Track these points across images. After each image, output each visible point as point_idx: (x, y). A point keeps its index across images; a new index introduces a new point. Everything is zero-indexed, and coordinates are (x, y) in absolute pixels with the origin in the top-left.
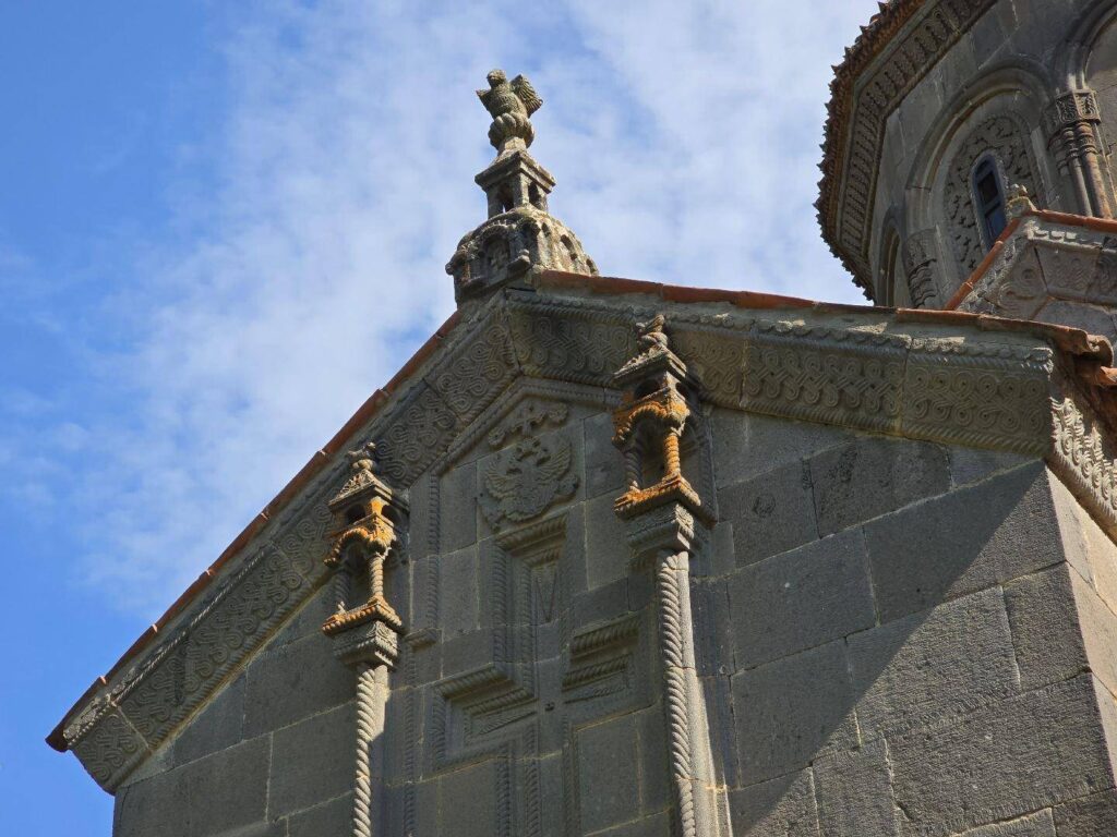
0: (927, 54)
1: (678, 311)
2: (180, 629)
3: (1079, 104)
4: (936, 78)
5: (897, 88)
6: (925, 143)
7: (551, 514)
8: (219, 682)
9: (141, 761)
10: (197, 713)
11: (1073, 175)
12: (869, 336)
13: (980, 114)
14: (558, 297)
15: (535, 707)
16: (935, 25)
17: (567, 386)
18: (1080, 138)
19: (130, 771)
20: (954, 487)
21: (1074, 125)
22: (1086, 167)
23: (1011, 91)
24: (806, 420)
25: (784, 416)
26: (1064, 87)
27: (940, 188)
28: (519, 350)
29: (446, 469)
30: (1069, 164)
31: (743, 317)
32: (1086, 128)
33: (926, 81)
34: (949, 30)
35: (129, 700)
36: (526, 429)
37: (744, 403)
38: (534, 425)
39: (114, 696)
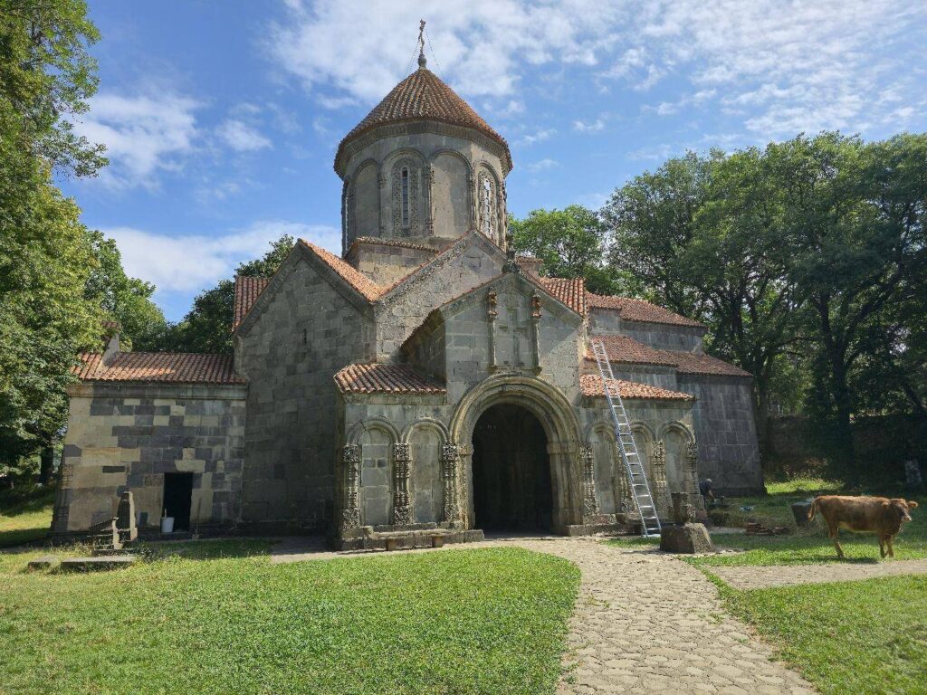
2: (460, 301)
3: (432, 171)
6: (391, 153)
7: (515, 307)
8: (463, 310)
9: (450, 317)
11: (428, 186)
13: (406, 155)
14: (522, 278)
15: (510, 333)
19: (448, 318)
20: (566, 328)
22: (431, 186)
23: (415, 156)
26: (429, 165)
27: (392, 165)
28: (514, 283)
29: (500, 294)
32: (432, 177)
33: (394, 138)
37: (543, 305)
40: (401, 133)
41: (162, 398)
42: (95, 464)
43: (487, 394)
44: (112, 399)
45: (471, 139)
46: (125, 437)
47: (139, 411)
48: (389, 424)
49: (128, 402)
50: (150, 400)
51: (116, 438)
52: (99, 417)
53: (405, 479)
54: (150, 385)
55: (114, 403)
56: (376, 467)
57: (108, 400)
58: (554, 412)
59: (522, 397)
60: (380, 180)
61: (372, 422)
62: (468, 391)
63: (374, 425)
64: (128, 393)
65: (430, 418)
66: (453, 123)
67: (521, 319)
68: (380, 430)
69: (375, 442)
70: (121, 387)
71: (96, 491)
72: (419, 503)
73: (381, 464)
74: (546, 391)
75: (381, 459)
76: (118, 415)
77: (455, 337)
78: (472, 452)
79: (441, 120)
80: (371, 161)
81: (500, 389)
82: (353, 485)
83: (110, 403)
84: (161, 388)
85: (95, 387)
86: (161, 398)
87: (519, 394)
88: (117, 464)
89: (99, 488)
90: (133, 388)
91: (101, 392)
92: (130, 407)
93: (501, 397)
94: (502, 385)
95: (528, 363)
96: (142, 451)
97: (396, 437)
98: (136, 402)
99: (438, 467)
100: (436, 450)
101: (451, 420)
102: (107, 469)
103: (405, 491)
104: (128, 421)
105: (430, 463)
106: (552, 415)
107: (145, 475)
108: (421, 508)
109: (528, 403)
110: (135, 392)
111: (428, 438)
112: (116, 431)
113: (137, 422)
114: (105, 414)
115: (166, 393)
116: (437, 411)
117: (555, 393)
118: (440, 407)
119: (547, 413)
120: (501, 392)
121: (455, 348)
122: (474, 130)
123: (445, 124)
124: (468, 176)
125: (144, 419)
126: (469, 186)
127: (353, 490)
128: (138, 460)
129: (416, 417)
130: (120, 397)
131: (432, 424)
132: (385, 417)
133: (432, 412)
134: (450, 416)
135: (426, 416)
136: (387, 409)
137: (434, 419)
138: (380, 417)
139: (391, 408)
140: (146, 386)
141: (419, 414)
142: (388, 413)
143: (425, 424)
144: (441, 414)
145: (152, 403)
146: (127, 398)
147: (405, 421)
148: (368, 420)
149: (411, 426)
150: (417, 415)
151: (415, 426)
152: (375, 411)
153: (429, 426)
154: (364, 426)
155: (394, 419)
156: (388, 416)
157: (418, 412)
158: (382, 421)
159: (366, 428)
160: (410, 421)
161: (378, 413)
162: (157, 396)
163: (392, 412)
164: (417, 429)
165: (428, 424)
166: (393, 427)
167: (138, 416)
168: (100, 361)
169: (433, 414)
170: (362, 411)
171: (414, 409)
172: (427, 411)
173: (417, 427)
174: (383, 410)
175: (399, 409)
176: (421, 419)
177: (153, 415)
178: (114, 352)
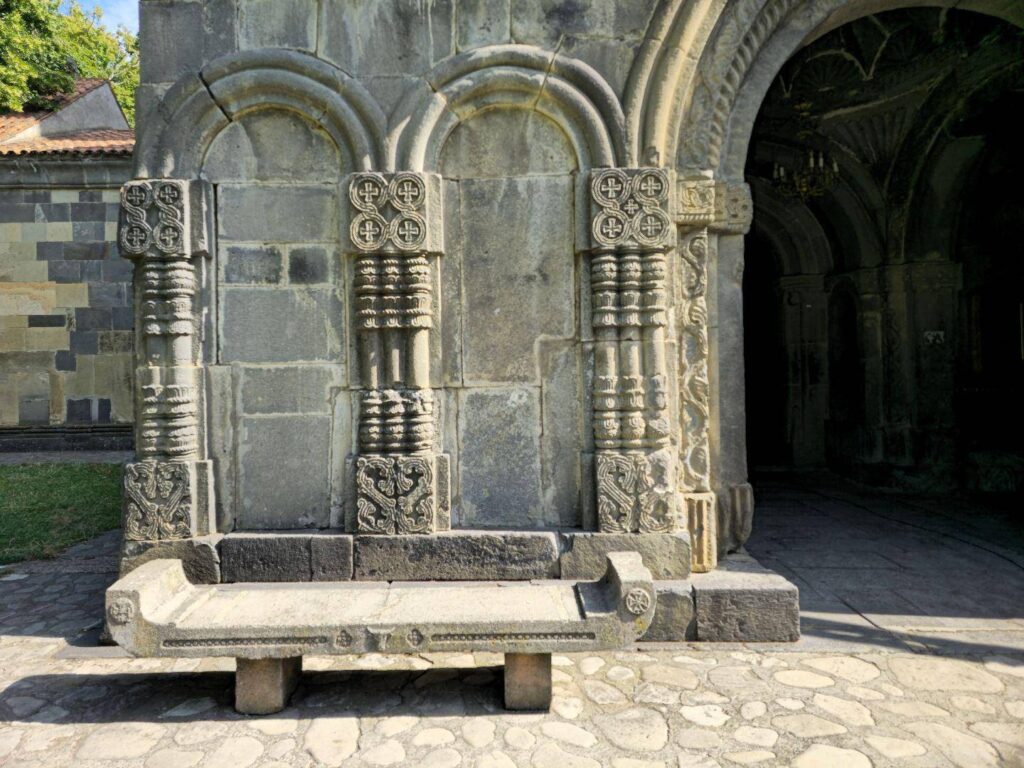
42: (14, 312)
44: (30, 192)
46: (61, 262)
47: (77, 213)
48: (330, 83)
50: (96, 192)
51: (44, 264)
52: (13, 225)
53: (407, 335)
54: (87, 161)
55: (34, 199)
56: (285, 283)
57: (23, 193)
61: (248, 77)
63: (261, 87)
64: (54, 178)
65: (527, 49)
68: (296, 118)
69: (278, 170)
70: (36, 166)
71: (23, 359)
72: (477, 442)
73: (303, 269)
75: (308, 245)
76: (43, 220)
78: (745, 219)
82: (170, 359)
83: (27, 199)
84: (110, 166)
88: (50, 313)
89: (27, 354)
90: (60, 168)
92: (61, 207)
96: (90, 288)
97: (362, 139)
98: (69, 197)
99: (566, 285)
100: (563, 201)
102: (35, 321)
103: (408, 385)
104: (62, 232)
105: (530, 265)
107: (101, 332)
108: (488, 461)
110: (67, 176)
111: (524, 151)
112: (44, 250)
113: (77, 234)
114: (22, 221)
116: (564, 18)
125: (88, 227)
127: (169, 378)
128: (85, 304)
129: (460, 49)
130: (41, 188)
131: (540, 77)
132: (314, 55)
133: (540, 21)
134: (629, 38)
135: (510, 43)
136: (324, 15)
137: (550, 56)
138: (290, 53)
139: (342, 12)
140: (80, 163)
141: (476, 35)
142: (330, 32)
143: (507, 78)
144: (584, 29)
145: (100, 197)
146: (55, 189)
147: (407, 70)
148: (235, 68)
149: (435, 91)
150: (464, 39)
151: (454, 87)
152: (268, 29)
153: (525, 90)
154: (214, 92)
155: (355, 61)
156: (329, 47)
157: (471, 24)
158: (300, 71)
159: (227, 104)
160: (433, 65)
161: (283, 39)
162: (105, 184)
163: (349, 30)
164: (466, 102)
165: (522, 80)
166: (348, 97)
167: (77, 223)
168: (25, 128)
169: (544, 34)
170: (208, 30)
171: (454, 11)
172: (518, 19)
173: (464, 96)
174: (305, 24)
175: (381, 13)
176: (484, 52)
177: (104, 220)
178: (95, 126)
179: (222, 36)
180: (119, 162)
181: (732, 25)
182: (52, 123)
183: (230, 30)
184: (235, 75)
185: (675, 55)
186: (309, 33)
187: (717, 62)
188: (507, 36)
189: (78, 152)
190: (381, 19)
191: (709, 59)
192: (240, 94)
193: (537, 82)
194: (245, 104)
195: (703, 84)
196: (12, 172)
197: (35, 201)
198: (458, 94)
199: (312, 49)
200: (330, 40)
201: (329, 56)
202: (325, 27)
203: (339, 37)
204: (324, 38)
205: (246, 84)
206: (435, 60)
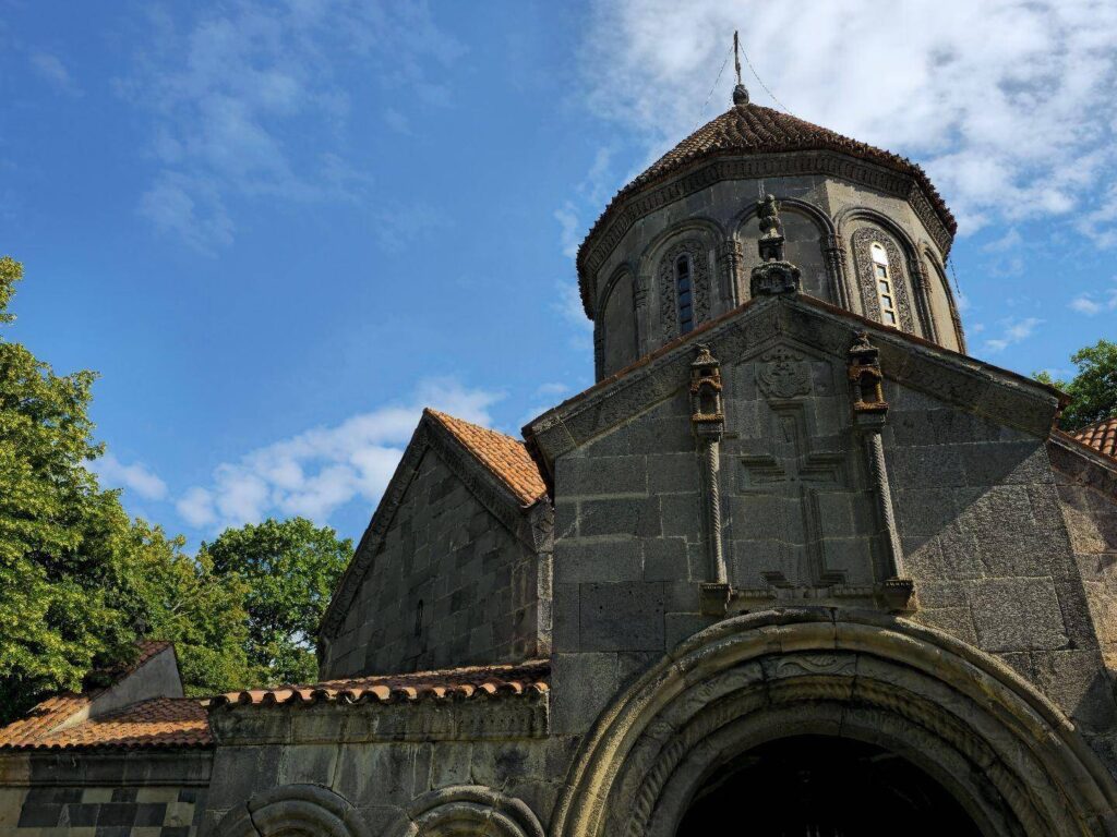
0: (665, 200)
1: (873, 332)
2: (599, 397)
3: (737, 247)
4: (666, 212)
5: (646, 210)
6: (655, 239)
7: (797, 398)
8: (615, 425)
9: (571, 450)
10: (601, 436)
11: (729, 276)
12: (972, 371)
13: (685, 235)
14: (809, 308)
15: (785, 477)
16: (673, 189)
17: (804, 345)
18: (734, 261)
19: (565, 453)
20: (1001, 441)
21: (733, 255)
22: (735, 275)
23: (702, 230)
24: (929, 394)
25: (920, 390)
26: (731, 237)
27: (658, 261)
28: (783, 324)
29: (738, 364)
30: (728, 270)
31: (907, 344)
32: (738, 258)
33: (660, 212)
34: (678, 193)
35: (571, 422)
36: (783, 358)
37: (899, 378)
38: (787, 357)
39: (561, 418)
40: (672, 197)
41: (154, 785)
43: (703, 696)
44: (62, 791)
45: (824, 173)
47: (105, 816)
48: (337, 812)
49: (91, 796)
50: (131, 790)
52: (34, 829)
55: (62, 800)
57: (55, 791)
58: (999, 761)
59: (856, 704)
60: (637, 294)
61: (280, 808)
62: (625, 684)
63: (290, 815)
64: (92, 775)
65: (481, 790)
66: (776, 149)
67: (821, 429)
70: (78, 761)
74: (948, 676)
76: (67, 824)
77: (585, 505)
79: (749, 150)
80: (623, 267)
81: (755, 672)
83: (57, 799)
84: (154, 761)
85: (35, 764)
86: (151, 786)
87: (843, 693)
90: (102, 763)
91: (46, 773)
92: (90, 808)
93: (771, 705)
94: (757, 659)
95: (859, 574)
98: (103, 797)
101: (562, 793)
106: (994, 773)
109: (888, 728)
110: (105, 772)
114: (43, 824)
115: (161, 775)
116: (509, 765)
117: (985, 679)
118: (520, 747)
119: (975, 768)
120: (764, 685)
121: (585, 541)
122: (824, 153)
123: (760, 156)
124: (823, 240)
125: (112, 833)
126: (828, 258)
129: (434, 786)
130: (74, 786)
131: (488, 812)
132: (330, 789)
133: (492, 766)
134: (555, 781)
135: (469, 783)
136: (342, 758)
137: (496, 796)
138: (314, 788)
139: (354, 756)
140: (123, 757)
141: (446, 776)
142: (343, 772)
143: (464, 812)
144: (523, 773)
145: (134, 796)
146: (89, 786)
147: (394, 801)
148: (273, 801)
149: (412, 820)
150: (437, 779)
151: (425, 818)
152: (302, 768)
153: (478, 820)
154: (256, 820)
155: (359, 794)
156: (342, 784)
157: (443, 767)
158: (318, 802)
159: (263, 828)
160: (413, 798)
161: (310, 776)
162: (143, 780)
163: (358, 770)
164: (434, 828)
165: (473, 813)
166: (348, 825)
167: (102, 828)
168: (76, 711)
169: (494, 776)
170: (260, 769)
171: (432, 757)
172: (476, 764)
173: (432, 824)
174: (328, 762)
175: (381, 757)
176: (449, 791)
177: (132, 825)
178: (147, 696)
179: (269, 774)
180: (164, 756)
181: (633, 770)
182: (105, 702)
183: (275, 770)
184: (271, 805)
185: (585, 798)
186: (329, 772)
187: (622, 800)
188: (468, 777)
189: (125, 745)
190: (381, 763)
191: (616, 797)
192: (272, 821)
193: (485, 815)
194: (275, 827)
195: (611, 817)
196: (50, 767)
197: (63, 802)
198: (427, 823)
199: (329, 785)
200: (343, 778)
201: (341, 790)
202: (341, 768)
203: (349, 775)
204: (339, 776)
205: (279, 814)
206: (415, 794)
